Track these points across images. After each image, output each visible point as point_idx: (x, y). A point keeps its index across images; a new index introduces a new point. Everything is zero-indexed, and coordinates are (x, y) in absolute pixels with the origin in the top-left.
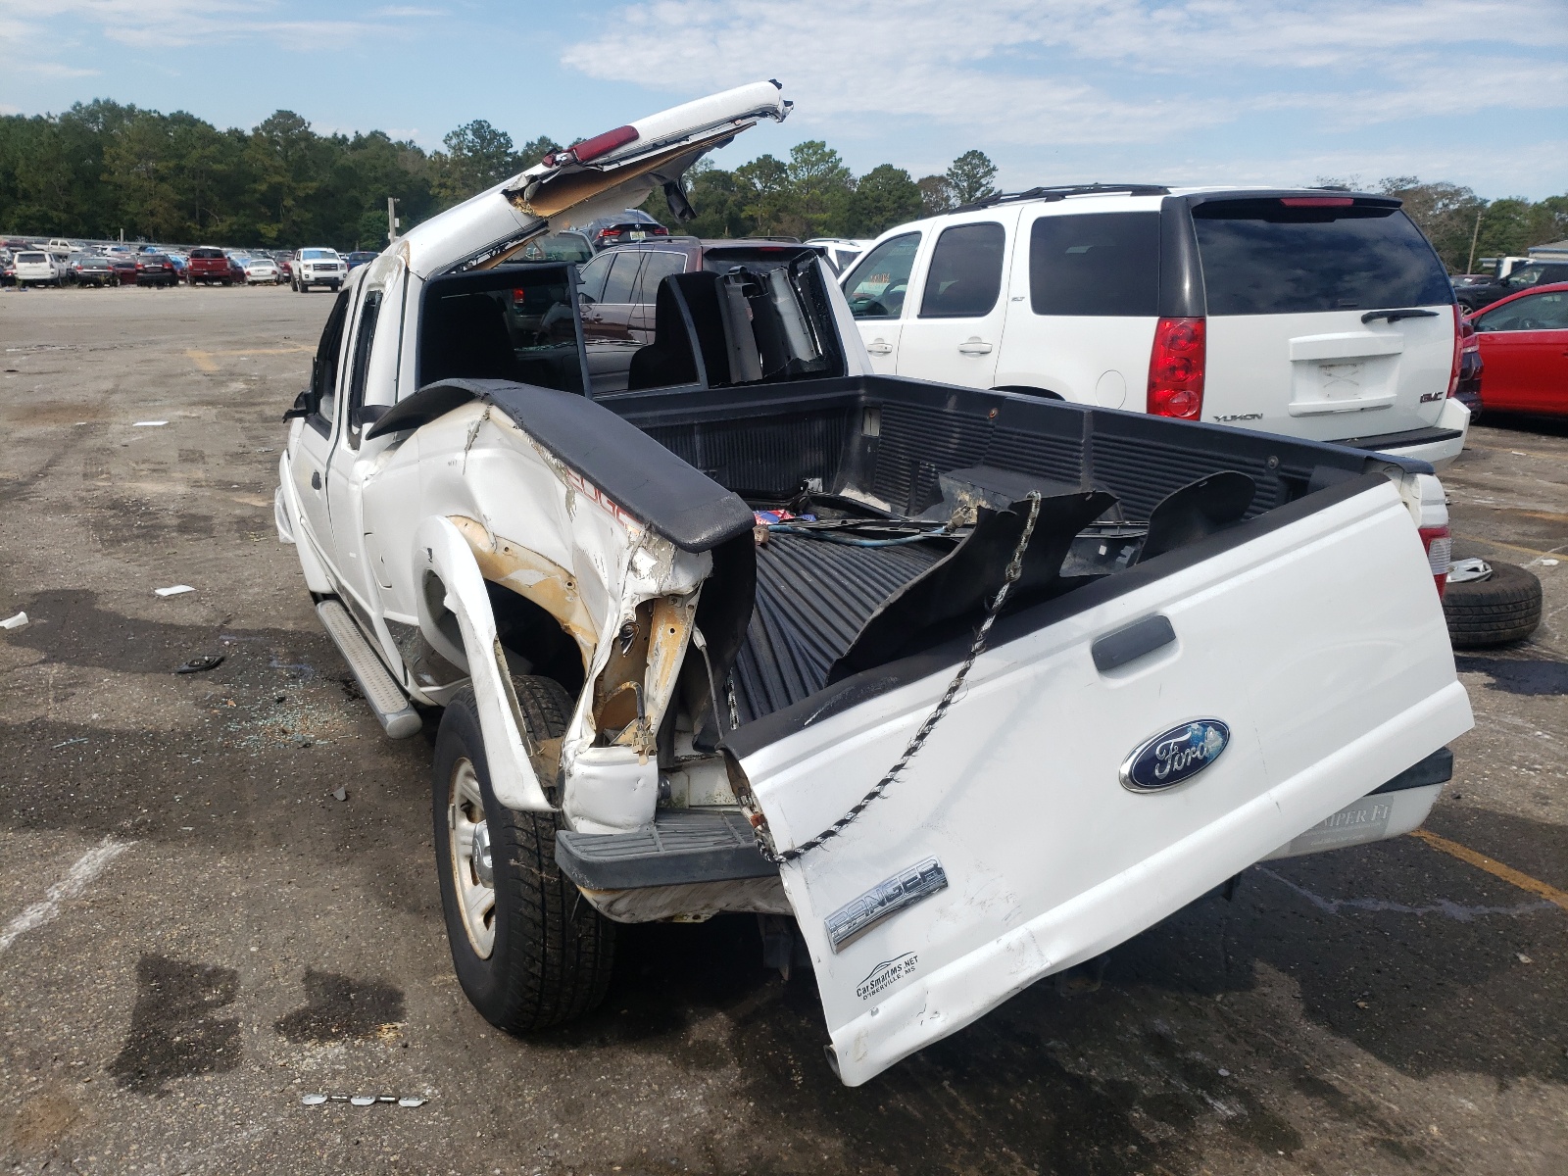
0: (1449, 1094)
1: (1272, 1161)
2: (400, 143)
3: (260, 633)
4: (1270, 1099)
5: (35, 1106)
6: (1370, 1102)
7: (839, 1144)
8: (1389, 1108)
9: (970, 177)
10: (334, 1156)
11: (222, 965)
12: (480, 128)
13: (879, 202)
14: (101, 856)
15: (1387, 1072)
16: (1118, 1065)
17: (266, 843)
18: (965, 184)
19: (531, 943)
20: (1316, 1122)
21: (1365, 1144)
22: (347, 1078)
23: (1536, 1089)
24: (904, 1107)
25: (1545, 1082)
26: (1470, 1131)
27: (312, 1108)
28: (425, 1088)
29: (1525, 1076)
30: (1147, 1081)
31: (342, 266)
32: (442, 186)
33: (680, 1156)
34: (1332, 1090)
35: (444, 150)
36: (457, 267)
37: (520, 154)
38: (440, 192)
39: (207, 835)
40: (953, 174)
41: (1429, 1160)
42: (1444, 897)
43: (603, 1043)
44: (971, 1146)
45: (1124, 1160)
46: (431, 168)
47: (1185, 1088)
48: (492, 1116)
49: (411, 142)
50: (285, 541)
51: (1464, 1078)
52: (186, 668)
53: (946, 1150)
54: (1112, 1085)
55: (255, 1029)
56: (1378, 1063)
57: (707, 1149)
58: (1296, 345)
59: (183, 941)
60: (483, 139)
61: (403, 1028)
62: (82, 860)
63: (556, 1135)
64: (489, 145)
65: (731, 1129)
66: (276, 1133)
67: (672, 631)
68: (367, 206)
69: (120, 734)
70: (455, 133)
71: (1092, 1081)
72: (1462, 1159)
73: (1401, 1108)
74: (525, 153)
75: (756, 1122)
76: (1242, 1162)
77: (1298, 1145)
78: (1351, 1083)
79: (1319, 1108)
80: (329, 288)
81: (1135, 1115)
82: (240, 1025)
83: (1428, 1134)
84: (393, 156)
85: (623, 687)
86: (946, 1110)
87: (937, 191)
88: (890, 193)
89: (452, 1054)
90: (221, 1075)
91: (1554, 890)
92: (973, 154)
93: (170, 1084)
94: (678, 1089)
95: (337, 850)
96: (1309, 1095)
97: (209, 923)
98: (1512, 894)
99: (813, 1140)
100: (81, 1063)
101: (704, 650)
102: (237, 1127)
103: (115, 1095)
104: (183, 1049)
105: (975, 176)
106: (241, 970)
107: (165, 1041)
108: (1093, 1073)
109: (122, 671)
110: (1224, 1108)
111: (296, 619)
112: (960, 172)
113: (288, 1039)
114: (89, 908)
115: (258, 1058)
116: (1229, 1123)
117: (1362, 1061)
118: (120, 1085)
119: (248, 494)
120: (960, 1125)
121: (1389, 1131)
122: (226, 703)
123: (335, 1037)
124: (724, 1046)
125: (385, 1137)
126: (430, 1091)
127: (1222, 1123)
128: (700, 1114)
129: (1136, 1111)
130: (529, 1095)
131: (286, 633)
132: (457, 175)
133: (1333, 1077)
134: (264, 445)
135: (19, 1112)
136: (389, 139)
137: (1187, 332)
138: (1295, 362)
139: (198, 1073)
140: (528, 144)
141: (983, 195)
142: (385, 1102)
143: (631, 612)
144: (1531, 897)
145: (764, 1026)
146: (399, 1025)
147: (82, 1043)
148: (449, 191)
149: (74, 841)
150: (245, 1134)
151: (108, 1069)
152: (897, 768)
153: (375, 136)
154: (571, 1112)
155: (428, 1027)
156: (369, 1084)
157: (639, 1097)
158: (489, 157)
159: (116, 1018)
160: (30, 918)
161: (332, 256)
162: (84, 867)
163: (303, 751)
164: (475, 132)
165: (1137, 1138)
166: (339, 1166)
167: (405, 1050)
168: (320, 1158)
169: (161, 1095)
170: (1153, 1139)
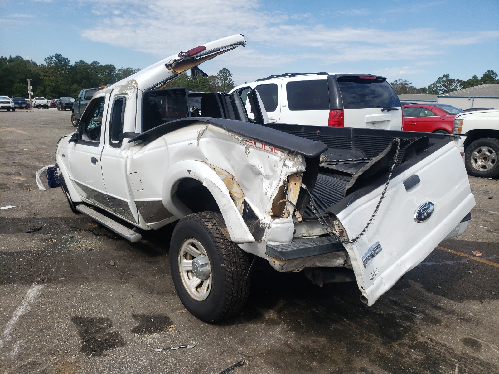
0: (470, 305)
1: (437, 327)
2: (27, 61)
3: (50, 218)
4: (430, 312)
5: (59, 365)
6: (453, 309)
7: (324, 339)
8: (458, 310)
9: (224, 76)
10: (175, 364)
11: (102, 317)
12: (58, 56)
13: (196, 83)
14: (35, 290)
15: (453, 302)
16: (387, 309)
17: (94, 280)
18: (223, 78)
19: (229, 290)
20: (442, 316)
21: (457, 320)
22: (165, 343)
23: (490, 302)
24: (337, 327)
25: (491, 300)
26: (480, 313)
27: (159, 352)
28: (193, 342)
29: (485, 299)
30: (397, 312)
31: (12, 102)
32: (45, 76)
33: (281, 349)
34: (443, 308)
35: (45, 63)
36: (152, 88)
37: (73, 65)
38: (44, 78)
39: (70, 279)
40: (219, 75)
41: (474, 321)
42: (444, 260)
43: (240, 323)
44: (360, 334)
45: (401, 332)
46: (40, 70)
47: (407, 313)
48: (218, 347)
49: (32, 60)
50: (41, 190)
51: (471, 301)
52: (29, 231)
53: (354, 336)
54: (388, 314)
55: (125, 333)
56: (450, 300)
57: (288, 346)
58: (366, 117)
59: (84, 311)
60: (59, 60)
61: (175, 327)
62: (29, 292)
63: (241, 349)
64: (62, 62)
65: (292, 340)
66: (152, 361)
67: (295, 184)
68: (16, 82)
69: (17, 253)
70: (48, 58)
71: (382, 314)
72: (481, 320)
73: (461, 310)
74: (75, 65)
75: (298, 337)
76: (430, 328)
77: (441, 322)
78: (446, 306)
79: (441, 313)
80: (6, 110)
81: (398, 321)
82: (119, 333)
83: (470, 315)
84: (25, 65)
85: (280, 201)
86: (348, 326)
87: (214, 80)
88: (200, 81)
89: (195, 332)
90: (122, 347)
91: (469, 256)
92: (225, 69)
93: (106, 352)
94: (270, 331)
95: (121, 279)
96: (438, 310)
97: (89, 305)
98: (459, 258)
99: (317, 339)
100: (69, 351)
101: (306, 189)
102: (137, 361)
103: (88, 358)
104: (103, 342)
105: (226, 76)
106: (109, 317)
107: (96, 340)
108: (382, 312)
109: (4, 233)
110: (419, 316)
111: (61, 213)
112: (221, 75)
113: (138, 334)
114: (41, 306)
115: (132, 341)
116: (422, 319)
117: (446, 300)
118: (88, 355)
119: (15, 176)
120: (354, 330)
121: (461, 316)
122: (52, 240)
123: (154, 332)
124: (277, 319)
125: (188, 357)
126: (194, 343)
127: (420, 319)
128: (281, 337)
129: (398, 320)
130: (226, 339)
131: (60, 218)
132: (50, 72)
133: (441, 305)
134: (13, 160)
135: (55, 369)
136: (23, 59)
137: (339, 114)
138: (366, 122)
139: (113, 348)
140: (76, 63)
141: (228, 82)
142: (182, 347)
143: (285, 178)
144: (465, 258)
145: (285, 312)
146: (173, 326)
147: (66, 345)
148: (47, 78)
149: (21, 286)
150: (141, 362)
151: (80, 351)
152: (373, 216)
153: (17, 57)
154: (242, 342)
155: (183, 325)
156: (173, 343)
157: (260, 335)
158: (62, 66)
159: (74, 336)
160: (20, 311)
161: (8, 99)
162: (31, 294)
163: (90, 252)
164: (56, 58)
165: (402, 327)
166: (178, 367)
167: (179, 333)
168: (170, 365)
169: (105, 356)
170: (405, 326)
